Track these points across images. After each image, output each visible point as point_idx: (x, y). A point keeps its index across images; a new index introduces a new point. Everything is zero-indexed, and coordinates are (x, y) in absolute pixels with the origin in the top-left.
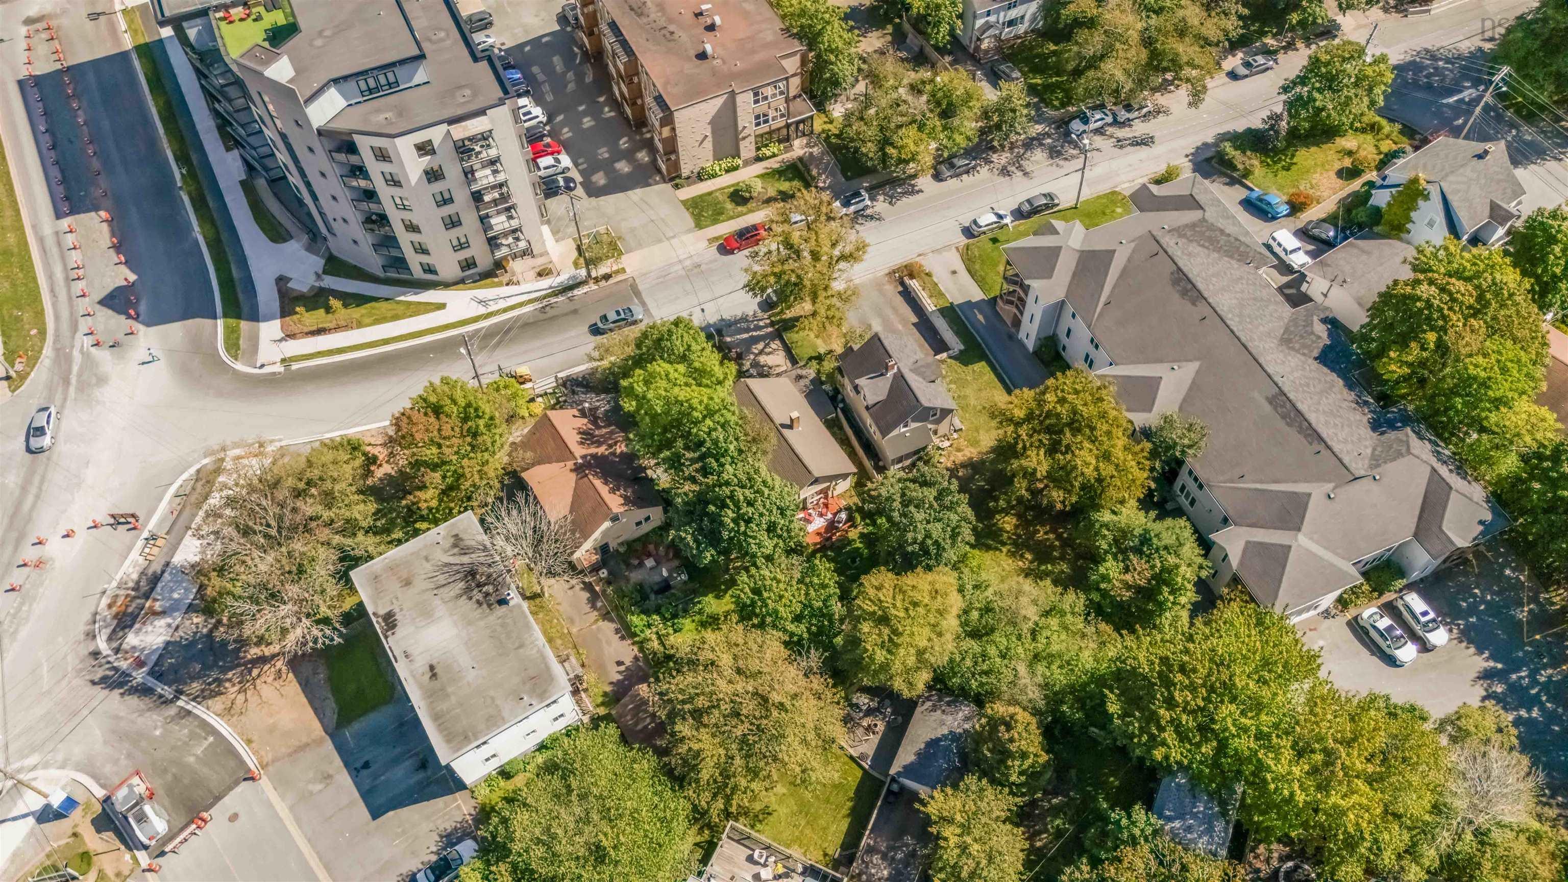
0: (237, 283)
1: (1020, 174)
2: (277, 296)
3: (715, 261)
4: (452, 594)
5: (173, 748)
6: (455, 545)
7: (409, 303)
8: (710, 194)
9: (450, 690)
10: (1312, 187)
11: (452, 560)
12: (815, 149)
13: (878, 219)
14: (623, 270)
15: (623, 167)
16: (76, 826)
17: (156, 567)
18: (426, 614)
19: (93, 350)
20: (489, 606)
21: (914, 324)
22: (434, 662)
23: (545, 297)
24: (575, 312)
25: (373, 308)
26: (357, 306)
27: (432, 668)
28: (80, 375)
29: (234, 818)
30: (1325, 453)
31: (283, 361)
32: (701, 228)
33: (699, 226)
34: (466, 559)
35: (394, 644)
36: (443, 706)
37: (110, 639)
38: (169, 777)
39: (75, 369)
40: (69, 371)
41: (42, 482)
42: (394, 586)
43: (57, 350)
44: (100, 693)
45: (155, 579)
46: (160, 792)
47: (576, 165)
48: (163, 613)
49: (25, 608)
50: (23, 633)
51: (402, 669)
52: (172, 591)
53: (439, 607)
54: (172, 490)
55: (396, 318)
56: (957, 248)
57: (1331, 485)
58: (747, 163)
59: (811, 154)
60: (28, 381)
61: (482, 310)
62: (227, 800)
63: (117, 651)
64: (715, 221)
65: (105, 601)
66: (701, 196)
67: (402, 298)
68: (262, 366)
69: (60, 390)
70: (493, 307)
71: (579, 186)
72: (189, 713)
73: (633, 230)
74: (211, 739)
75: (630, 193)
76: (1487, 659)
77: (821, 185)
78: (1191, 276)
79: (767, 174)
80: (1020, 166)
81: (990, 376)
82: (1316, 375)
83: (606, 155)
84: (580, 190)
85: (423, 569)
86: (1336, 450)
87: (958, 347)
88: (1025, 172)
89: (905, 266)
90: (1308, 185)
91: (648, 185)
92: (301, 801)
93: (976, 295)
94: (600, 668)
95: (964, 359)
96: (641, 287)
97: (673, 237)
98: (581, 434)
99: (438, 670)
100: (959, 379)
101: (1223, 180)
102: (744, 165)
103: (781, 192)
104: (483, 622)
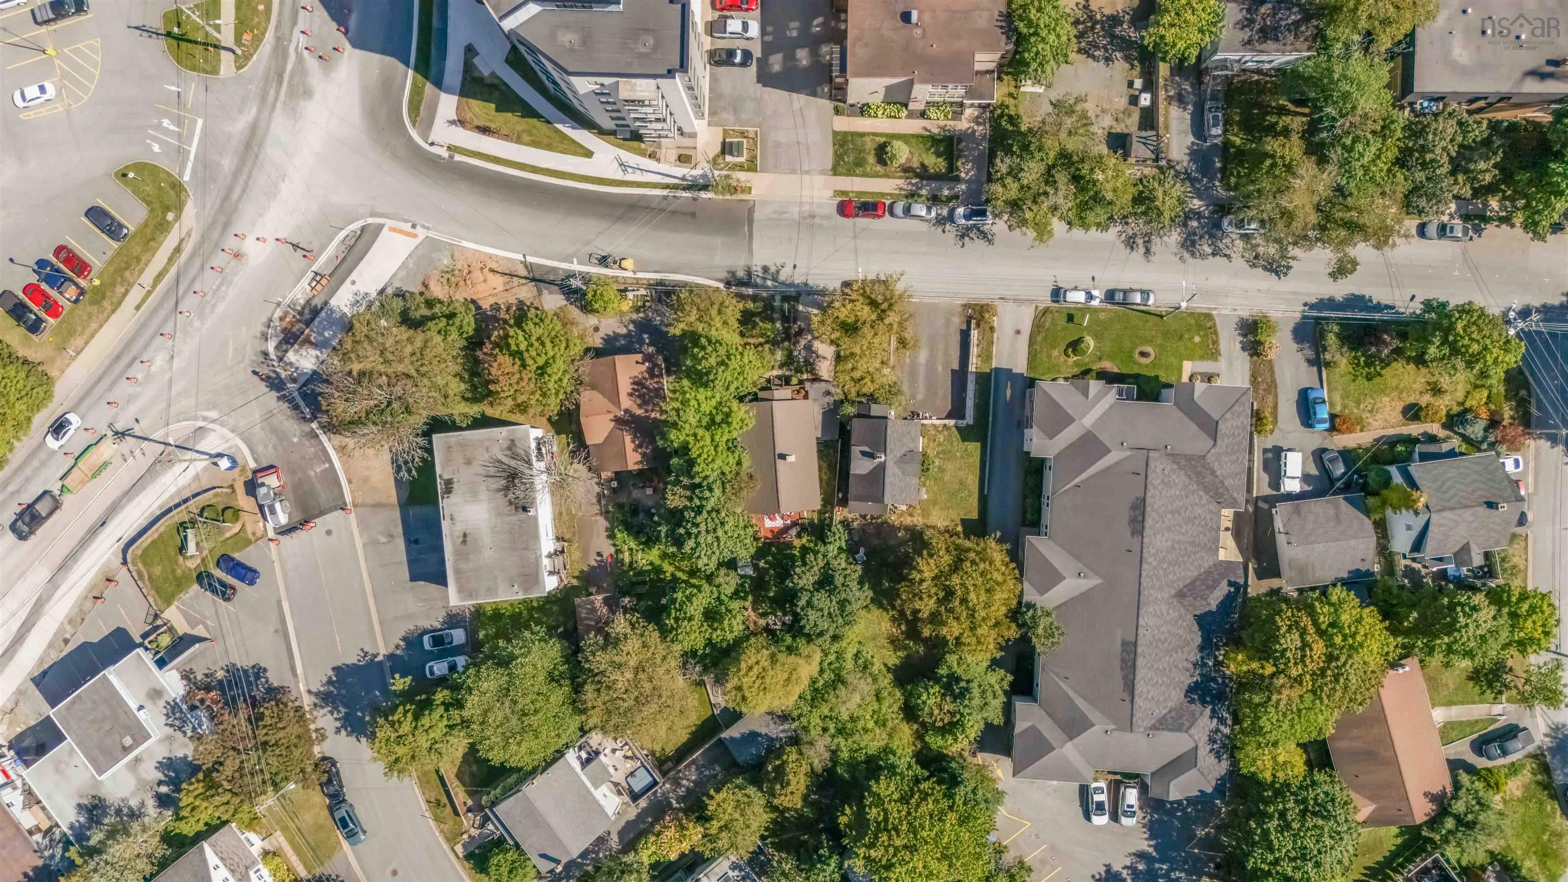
0: (434, 33)
1: (1142, 250)
2: (462, 68)
3: (829, 218)
4: (495, 486)
5: (303, 458)
6: (509, 448)
7: (565, 137)
8: (862, 135)
9: (471, 557)
11: (505, 460)
12: (981, 128)
13: (989, 241)
14: (749, 190)
15: (803, 56)
16: (234, 480)
17: (318, 302)
18: (474, 493)
19: (306, 52)
20: (516, 508)
21: (953, 371)
22: (468, 532)
23: (675, 187)
24: (693, 215)
25: (534, 127)
26: (522, 117)
27: (465, 535)
28: (292, 77)
29: (329, 533)
30: (1128, 703)
31: (449, 148)
32: (835, 174)
33: (835, 171)
34: (513, 463)
35: (447, 505)
36: (463, 566)
37: (277, 348)
38: (296, 478)
39: (289, 67)
40: (284, 68)
41: (249, 177)
42: (458, 459)
43: (278, 39)
44: (262, 387)
45: (315, 312)
46: (288, 492)
48: (315, 345)
49: (223, 288)
50: (221, 308)
51: (445, 525)
52: (324, 330)
53: (484, 495)
54: (342, 235)
55: (549, 147)
56: (1037, 307)
57: (1113, 727)
58: (911, 115)
59: (974, 131)
60: (250, 63)
61: (619, 175)
62: (328, 517)
63: (281, 359)
64: (850, 173)
65: (278, 313)
66: (853, 134)
67: (560, 126)
68: (432, 144)
69: (274, 85)
70: (631, 177)
71: (754, 62)
72: (317, 436)
73: (778, 145)
74: (327, 465)
75: (795, 95)
76: (1149, 846)
77: (963, 175)
78: (1148, 509)
79: (922, 137)
80: (1149, 241)
81: (976, 460)
82: (1181, 632)
83: (795, 34)
84: (753, 69)
85: (482, 457)
86: (1136, 706)
87: (969, 419)
88: (1148, 251)
89: (982, 306)
90: (1370, 408)
91: (814, 94)
92: (371, 544)
93: (1020, 366)
94: (585, 552)
95: (966, 434)
96: (757, 216)
97: (808, 172)
98: (634, 383)
99: (468, 539)
100: (950, 452)
101: (1310, 353)
102: (908, 117)
103: (923, 165)
104: (508, 518)
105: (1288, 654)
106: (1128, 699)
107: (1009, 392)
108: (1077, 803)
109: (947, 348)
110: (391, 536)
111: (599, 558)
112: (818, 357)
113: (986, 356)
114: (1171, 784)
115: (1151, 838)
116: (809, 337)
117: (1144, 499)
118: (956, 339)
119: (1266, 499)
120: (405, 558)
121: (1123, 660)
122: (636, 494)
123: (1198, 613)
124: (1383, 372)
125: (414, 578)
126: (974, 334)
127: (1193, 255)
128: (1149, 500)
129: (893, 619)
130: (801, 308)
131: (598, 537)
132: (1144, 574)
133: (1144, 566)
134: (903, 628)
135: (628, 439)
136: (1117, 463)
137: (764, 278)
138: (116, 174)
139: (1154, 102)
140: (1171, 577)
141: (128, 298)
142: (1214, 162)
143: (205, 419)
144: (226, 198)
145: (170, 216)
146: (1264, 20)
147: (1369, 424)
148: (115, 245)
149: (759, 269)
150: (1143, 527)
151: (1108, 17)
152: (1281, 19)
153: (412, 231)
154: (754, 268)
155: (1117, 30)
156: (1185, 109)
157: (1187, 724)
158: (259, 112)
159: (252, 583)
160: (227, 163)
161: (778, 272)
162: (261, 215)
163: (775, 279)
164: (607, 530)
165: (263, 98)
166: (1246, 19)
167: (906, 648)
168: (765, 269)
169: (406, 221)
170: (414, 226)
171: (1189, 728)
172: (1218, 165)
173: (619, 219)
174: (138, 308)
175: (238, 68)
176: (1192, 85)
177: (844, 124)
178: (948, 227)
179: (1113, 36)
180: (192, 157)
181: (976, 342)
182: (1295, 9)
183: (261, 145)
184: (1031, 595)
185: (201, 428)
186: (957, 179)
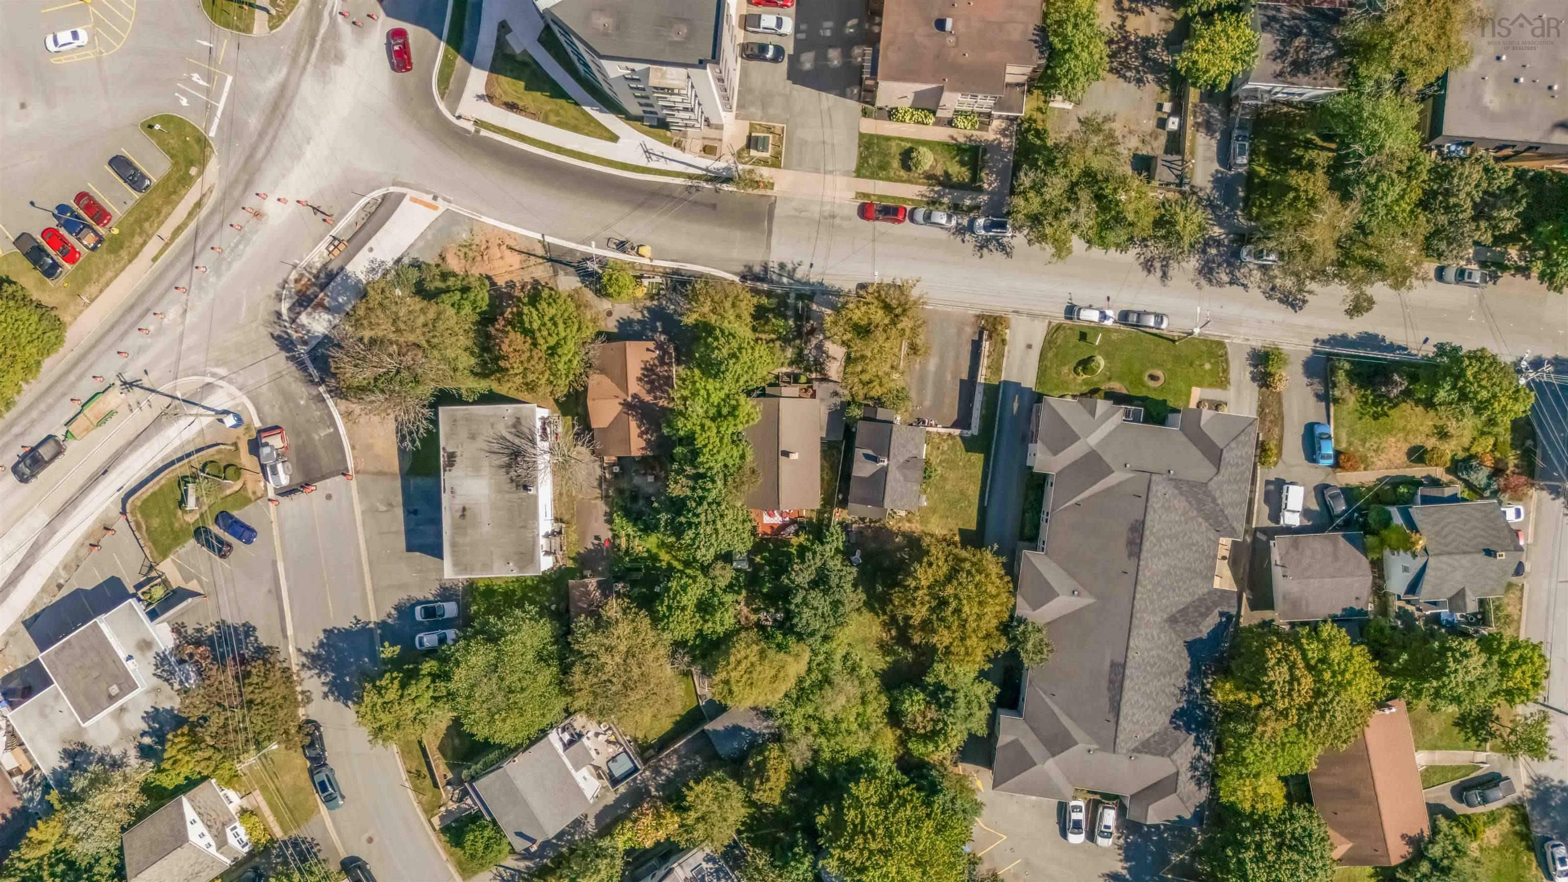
0: (468, 9)
1: (1159, 274)
2: (494, 44)
3: (850, 219)
4: (497, 462)
5: (308, 421)
6: (514, 426)
7: (592, 120)
8: (888, 139)
9: (469, 531)
10: (1376, 451)
11: (509, 436)
12: (1007, 140)
13: (1007, 253)
14: (772, 185)
15: (835, 57)
16: (238, 438)
17: (334, 266)
18: (476, 468)
19: (340, 17)
20: (518, 486)
21: (961, 381)
22: (467, 506)
23: (698, 177)
24: (714, 206)
25: (562, 107)
26: (551, 97)
27: (464, 509)
28: (324, 41)
29: (329, 497)
30: (1112, 723)
31: (476, 123)
32: (858, 176)
33: (859, 173)
34: (517, 441)
35: (448, 478)
36: (460, 540)
37: (290, 309)
39: (323, 30)
40: (317, 30)
41: (275, 137)
42: (463, 433)
43: (313, 2)
44: (274, 347)
45: (331, 277)
46: (292, 453)
47: (797, 30)
48: (328, 310)
49: (241, 247)
50: (236, 266)
51: (445, 498)
52: (339, 295)
53: (486, 470)
54: (363, 202)
55: (575, 129)
56: (1050, 323)
57: (1096, 746)
58: (939, 122)
59: (1000, 143)
60: (284, 24)
61: (643, 162)
62: (329, 482)
63: (293, 321)
64: (873, 176)
65: (294, 275)
66: (879, 137)
67: (587, 109)
68: (459, 117)
69: (306, 47)
70: (653, 165)
71: (786, 59)
72: (324, 400)
73: (804, 143)
74: (332, 430)
75: (824, 93)
76: (1124, 868)
77: (986, 186)
78: (1147, 533)
79: (948, 145)
80: (1167, 266)
81: (978, 471)
82: (1170, 657)
83: (828, 33)
84: (784, 66)
85: (487, 432)
86: (1120, 728)
87: (975, 430)
88: (1164, 275)
89: (995, 318)
90: (1375, 446)
91: (843, 95)
92: (370, 512)
93: (1029, 381)
94: (582, 535)
95: (970, 445)
96: (777, 211)
97: (831, 172)
98: (645, 369)
99: (467, 513)
100: (953, 461)
101: (1320, 389)
102: (935, 124)
103: (947, 174)
104: (507, 496)
105: (1276, 687)
106: (1113, 720)
107: (1016, 406)
108: (1055, 819)
109: (957, 357)
110: (390, 505)
111: (596, 542)
112: (828, 357)
113: (996, 368)
114: (1150, 808)
115: (1126, 859)
116: (821, 337)
117: (1143, 522)
118: (967, 349)
119: (1264, 531)
120: (403, 528)
121: (1111, 682)
122: (637, 480)
123: (1188, 639)
124: (1391, 412)
125: (410, 548)
126: (986, 345)
127: (1210, 281)
128: (1148, 523)
129: (884, 624)
130: (814, 307)
131: (596, 520)
132: (1138, 596)
133: (1139, 588)
134: (894, 633)
135: (633, 424)
136: (1118, 485)
137: (780, 275)
138: (142, 125)
139: (1182, 126)
140: (1164, 601)
141: (145, 249)
142: (1237, 191)
143: (213, 375)
144: (250, 157)
145: (193, 171)
146: (1297, 53)
147: (1373, 463)
148: (136, 195)
149: (776, 266)
150: (1140, 550)
151: (1143, 39)
152: (1314, 53)
153: (434, 203)
154: (771, 264)
155: (1151, 53)
156: (1212, 137)
157: (1170, 749)
158: (289, 74)
159: (249, 541)
160: (254, 122)
161: (794, 270)
162: (284, 176)
163: (790, 277)
164: (606, 514)
165: (294, 60)
166: (1280, 51)
167: (895, 653)
168: (782, 266)
169: (428, 192)
170: (435, 198)
171: (1172, 753)
172: (1241, 194)
173: (640, 206)
174: (154, 260)
175: (271, 28)
176: (1221, 114)
177: (870, 126)
178: (967, 237)
179: (1146, 59)
180: (219, 113)
181: (987, 353)
182: (1330, 45)
183: (289, 106)
184: (1023, 610)
185: (208, 384)
186: (980, 190)
